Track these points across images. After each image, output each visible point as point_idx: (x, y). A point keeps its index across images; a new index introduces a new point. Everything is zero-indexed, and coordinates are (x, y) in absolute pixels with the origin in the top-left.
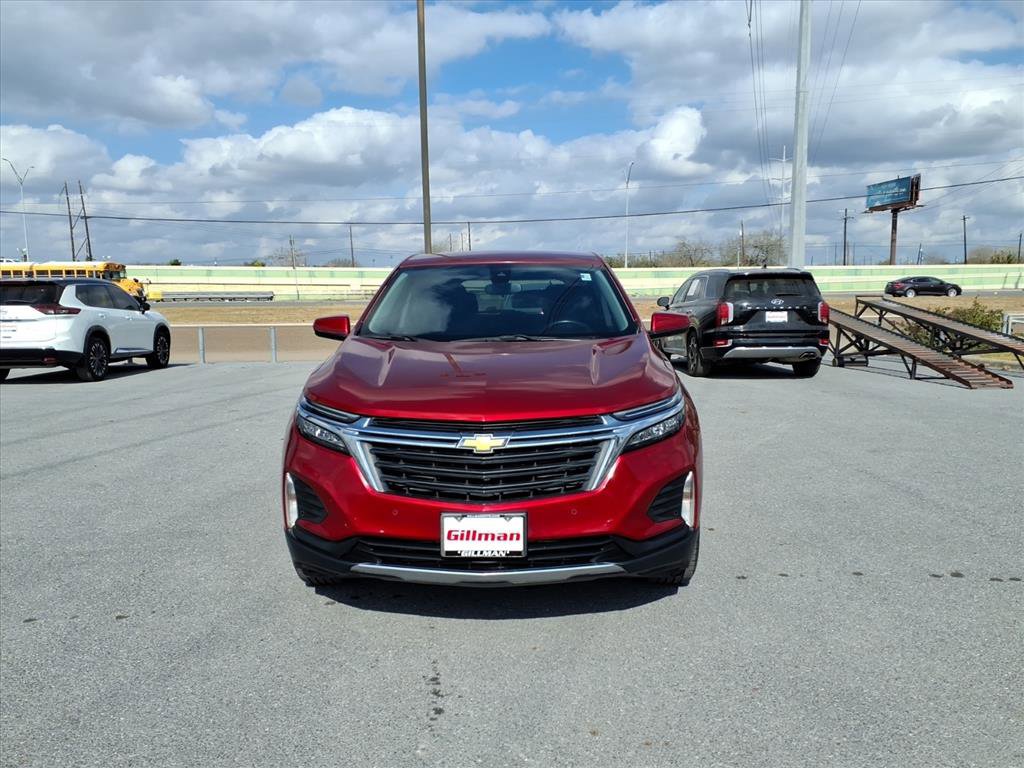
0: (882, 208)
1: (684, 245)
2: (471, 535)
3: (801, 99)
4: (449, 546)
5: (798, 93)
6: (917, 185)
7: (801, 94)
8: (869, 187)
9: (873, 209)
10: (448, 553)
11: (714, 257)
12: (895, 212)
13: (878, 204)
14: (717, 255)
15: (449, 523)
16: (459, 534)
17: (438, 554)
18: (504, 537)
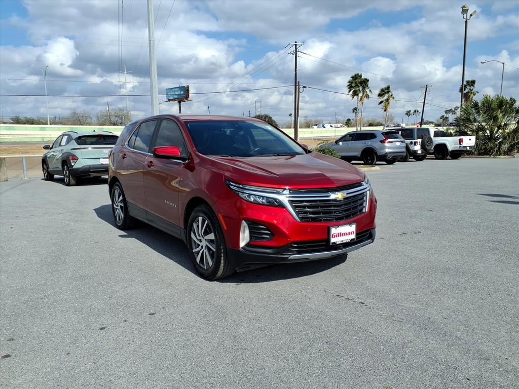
0: (174, 100)
1: (75, 114)
2: (340, 235)
3: (152, 44)
4: (333, 240)
5: (150, 40)
6: (188, 90)
7: (151, 41)
8: (167, 89)
9: (170, 100)
10: (332, 243)
11: (93, 121)
12: (180, 102)
13: (171, 98)
14: (94, 120)
16: (335, 235)
17: (329, 244)
18: (349, 234)
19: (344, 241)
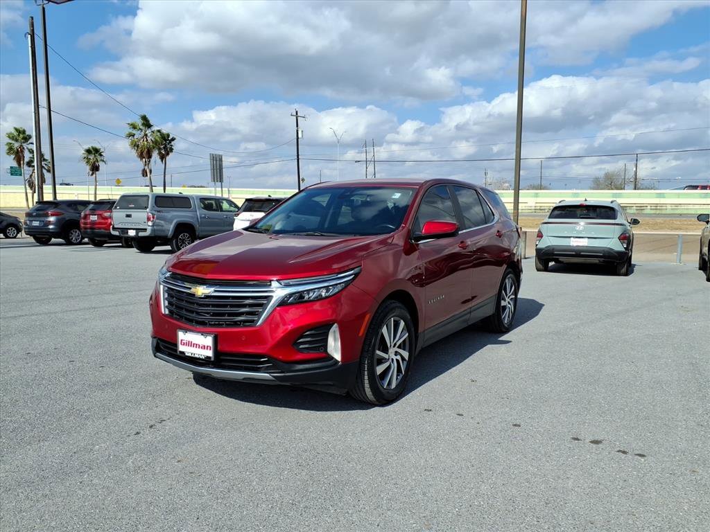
2: (190, 344)
4: (181, 348)
10: (180, 352)
15: (181, 335)
16: (185, 342)
17: (176, 351)
18: (204, 347)
19: (196, 356)
